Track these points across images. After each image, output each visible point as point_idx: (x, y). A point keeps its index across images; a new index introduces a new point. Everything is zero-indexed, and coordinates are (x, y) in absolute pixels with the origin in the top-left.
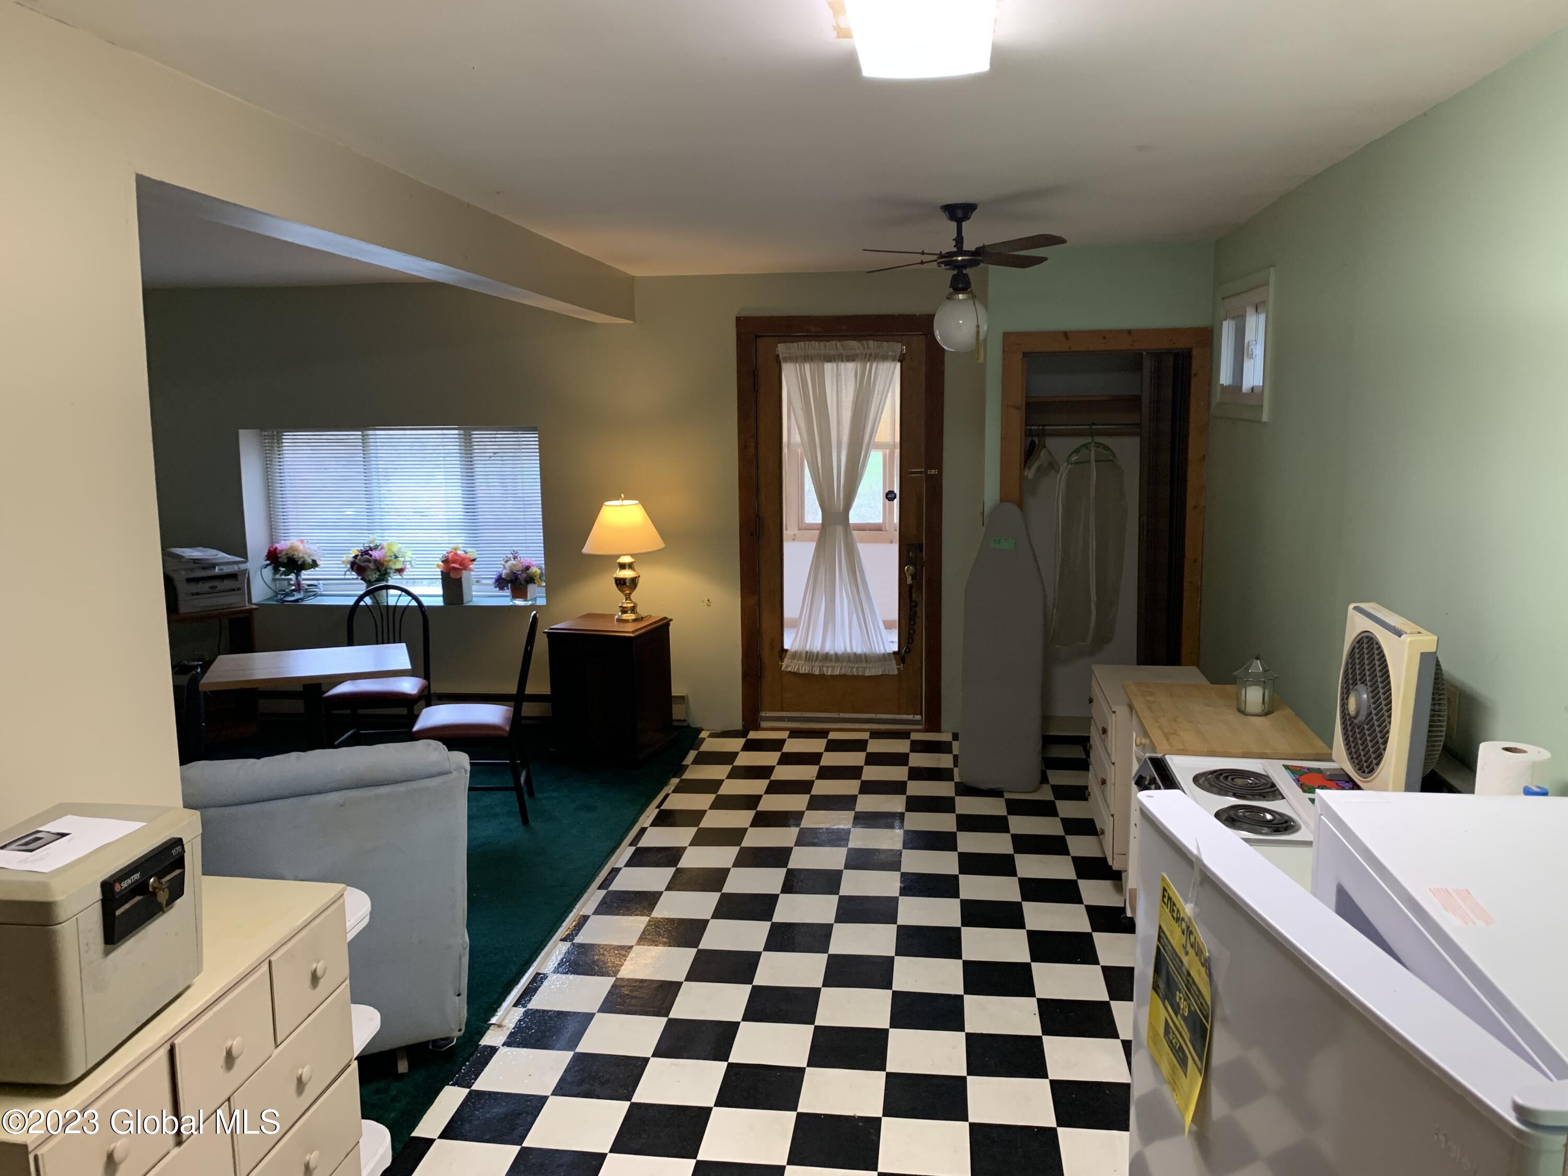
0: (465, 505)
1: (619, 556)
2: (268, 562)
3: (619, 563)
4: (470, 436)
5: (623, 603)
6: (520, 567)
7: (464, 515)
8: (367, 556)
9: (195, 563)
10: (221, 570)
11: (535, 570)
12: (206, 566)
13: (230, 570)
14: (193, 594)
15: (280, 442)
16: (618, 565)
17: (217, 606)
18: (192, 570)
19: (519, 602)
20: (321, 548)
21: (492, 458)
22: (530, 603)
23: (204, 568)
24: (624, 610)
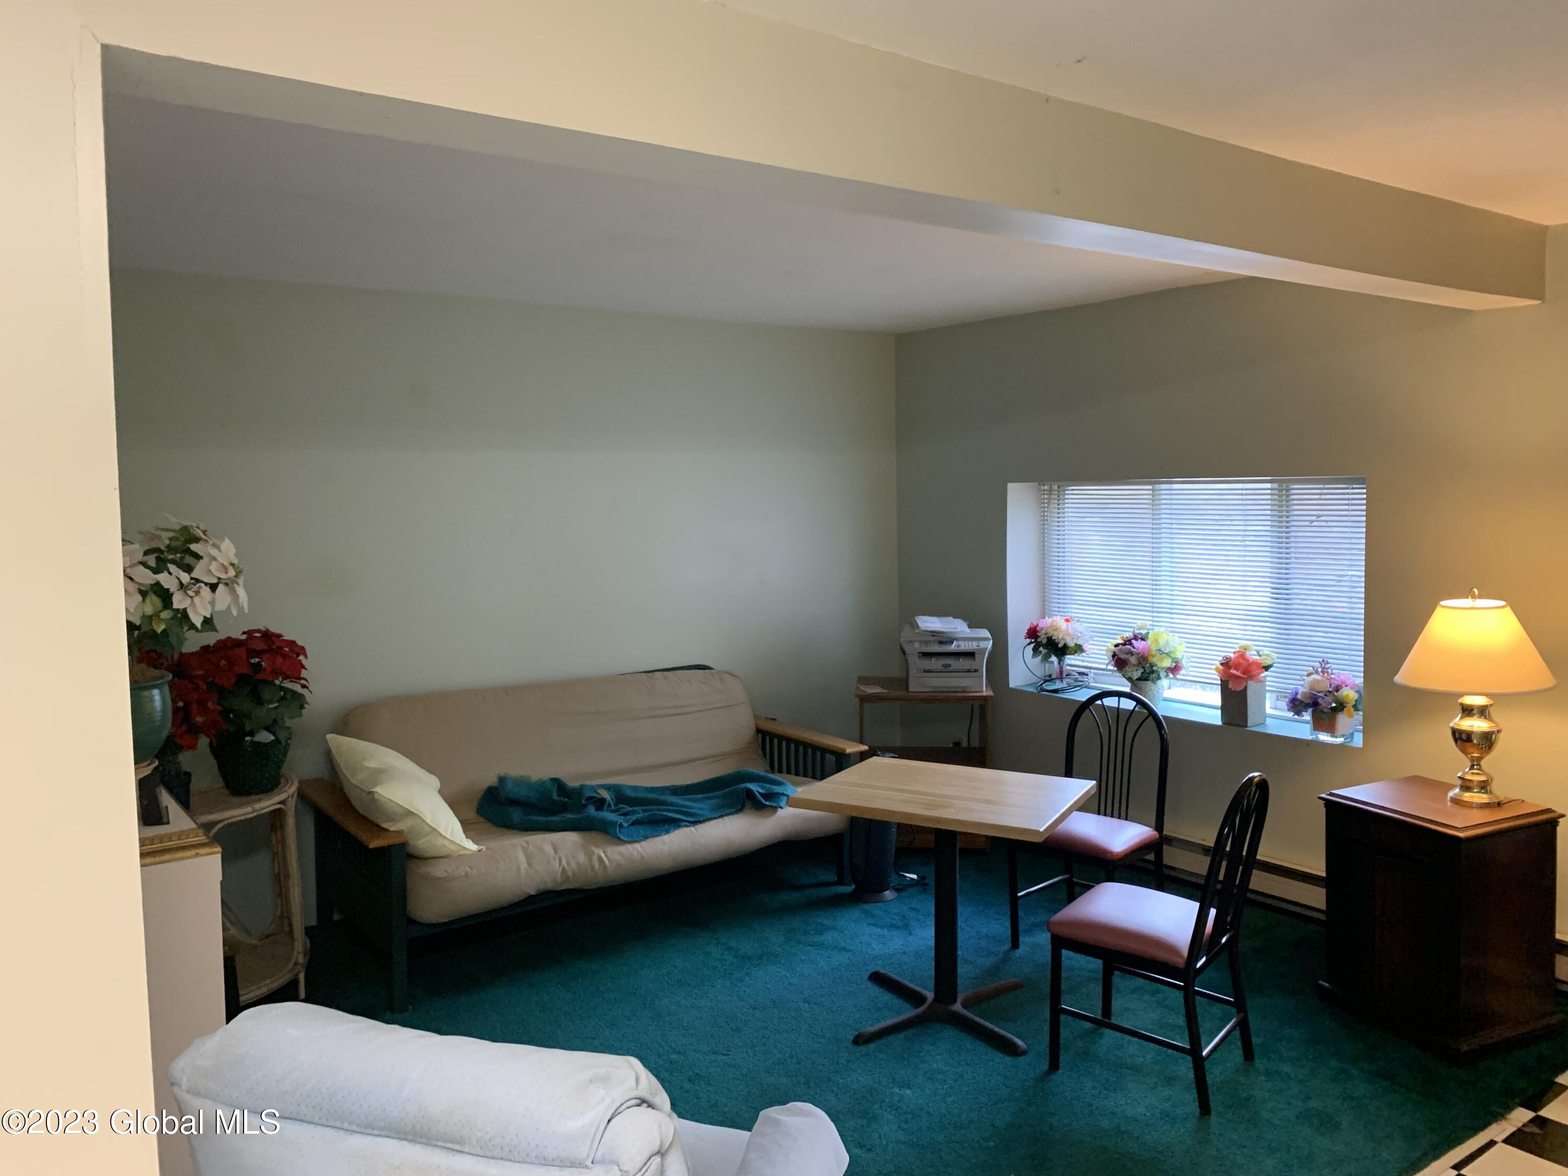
0: (1274, 588)
1: (1462, 695)
2: (1028, 641)
3: (1462, 704)
4: (1287, 490)
5: (1465, 773)
6: (1325, 686)
7: (1271, 602)
8: (1128, 647)
9: (933, 636)
10: (959, 646)
11: (1349, 694)
12: (944, 640)
13: (967, 648)
14: (925, 671)
15: (1060, 497)
16: (1460, 708)
17: (950, 687)
18: (927, 643)
19: (1324, 737)
20: (1091, 629)
21: (1315, 524)
22: (1340, 740)
23: (941, 643)
24: (1466, 786)
